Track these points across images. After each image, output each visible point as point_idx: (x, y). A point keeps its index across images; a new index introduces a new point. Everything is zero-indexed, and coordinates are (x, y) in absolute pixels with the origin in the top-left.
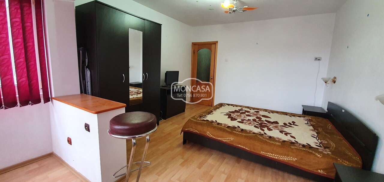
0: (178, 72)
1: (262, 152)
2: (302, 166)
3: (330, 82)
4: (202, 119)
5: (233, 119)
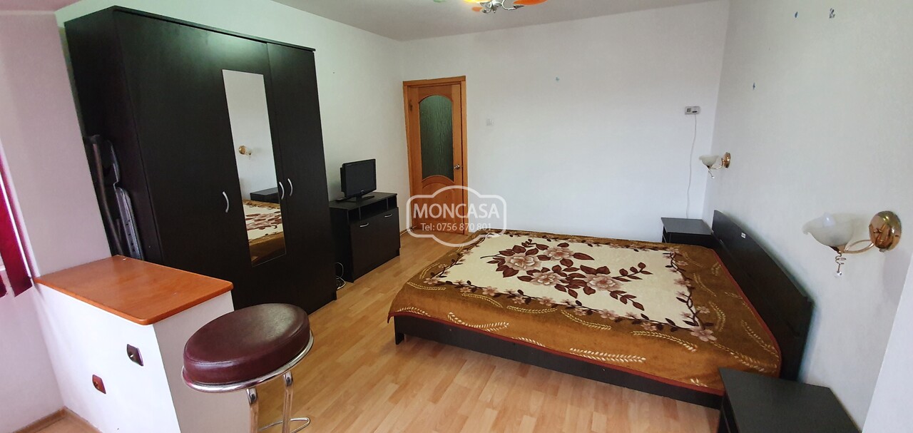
0: (373, 161)
1: (572, 349)
2: (658, 374)
3: (718, 165)
5: (508, 272)
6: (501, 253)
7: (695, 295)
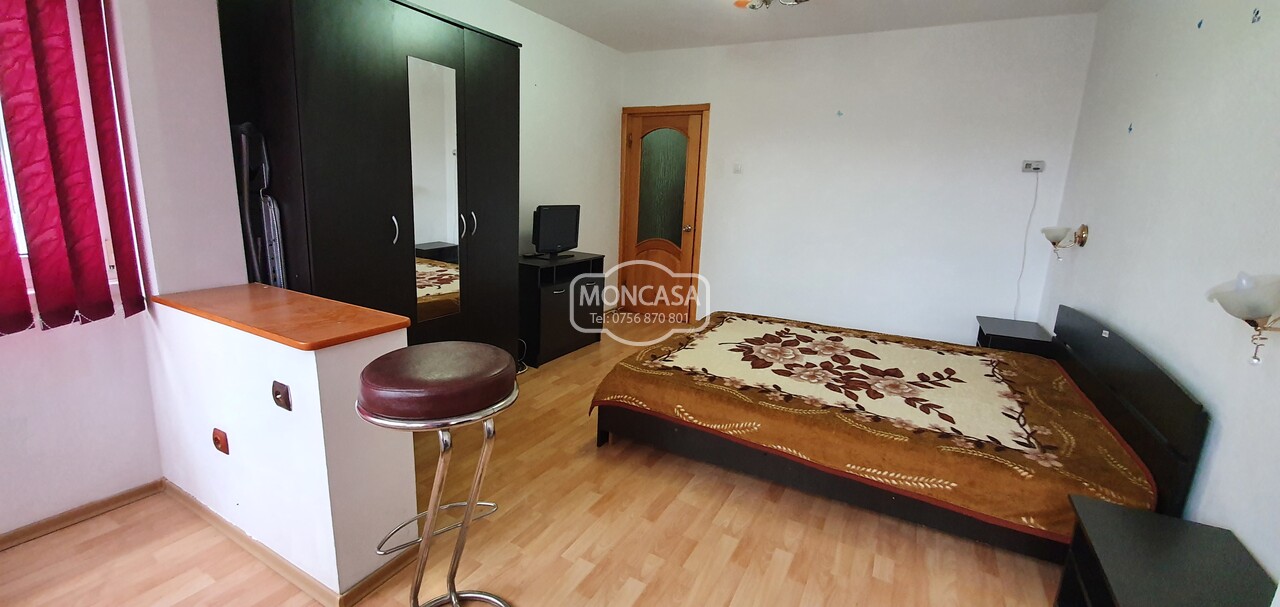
0: (577, 208)
1: (849, 466)
2: (973, 507)
3: (1068, 241)
4: (660, 363)
5: (759, 363)
6: (747, 340)
7: (1028, 411)
